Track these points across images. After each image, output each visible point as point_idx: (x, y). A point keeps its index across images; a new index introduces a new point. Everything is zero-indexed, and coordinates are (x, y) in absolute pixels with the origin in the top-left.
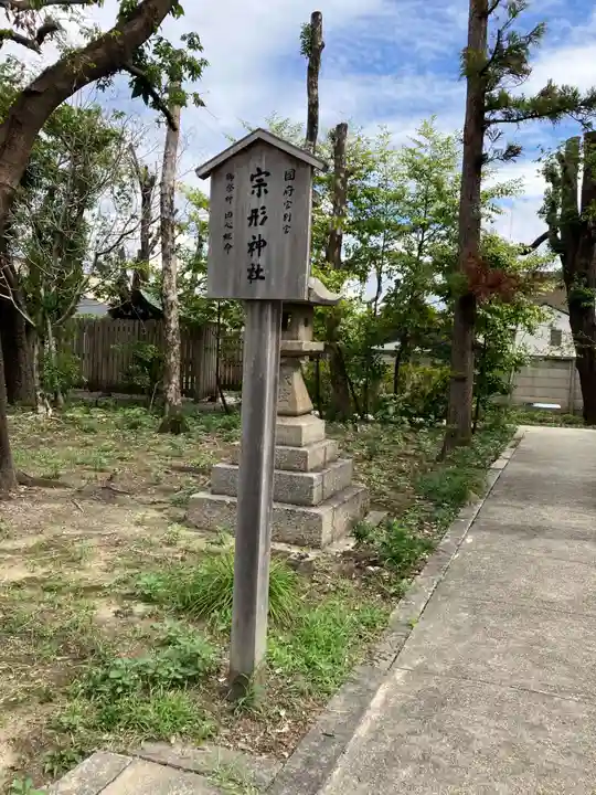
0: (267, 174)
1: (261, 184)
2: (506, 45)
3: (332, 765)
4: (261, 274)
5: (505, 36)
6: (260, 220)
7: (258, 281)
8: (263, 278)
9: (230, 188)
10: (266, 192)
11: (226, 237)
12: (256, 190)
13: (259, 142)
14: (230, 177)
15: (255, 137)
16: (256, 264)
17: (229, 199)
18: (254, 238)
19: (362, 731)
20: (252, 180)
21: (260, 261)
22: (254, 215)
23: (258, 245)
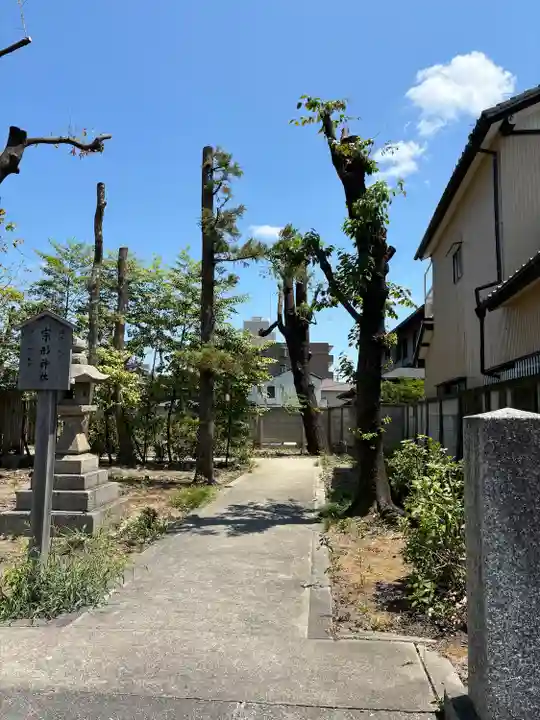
0: (50, 331)
1: (47, 335)
4: (47, 377)
6: (46, 352)
7: (45, 381)
10: (49, 339)
11: (29, 359)
12: (45, 338)
13: (46, 316)
14: (32, 331)
16: (44, 372)
18: (43, 360)
20: (42, 333)
21: (46, 371)
22: (43, 349)
23: (45, 363)
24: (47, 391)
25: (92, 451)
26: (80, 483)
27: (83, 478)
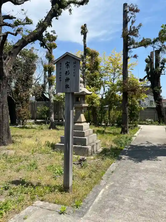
0: (69, 63)
1: (68, 65)
2: (132, 29)
3: (88, 208)
4: (68, 86)
5: (132, 27)
6: (68, 74)
7: (68, 88)
8: (69, 87)
9: (61, 66)
10: (69, 67)
11: (60, 78)
12: (67, 67)
13: (67, 55)
14: (61, 64)
15: (66, 54)
16: (67, 84)
17: (60, 69)
18: (67, 78)
19: (97, 200)
20: (66, 64)
21: (68, 83)
22: (66, 72)
23: (68, 80)
24: (69, 93)
25: (87, 122)
26: (83, 134)
27: (84, 132)
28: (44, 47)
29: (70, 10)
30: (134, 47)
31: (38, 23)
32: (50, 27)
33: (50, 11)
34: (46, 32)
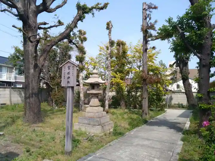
8: (69, 83)
10: (70, 69)
11: (64, 76)
12: (68, 69)
13: (69, 62)
14: (65, 67)
16: (68, 81)
17: (65, 70)
18: (68, 76)
22: (68, 73)
23: (69, 78)
24: (69, 87)
28: (72, 43)
29: (93, 14)
30: (152, 40)
31: (67, 26)
32: (76, 28)
33: (76, 16)
34: (73, 32)
